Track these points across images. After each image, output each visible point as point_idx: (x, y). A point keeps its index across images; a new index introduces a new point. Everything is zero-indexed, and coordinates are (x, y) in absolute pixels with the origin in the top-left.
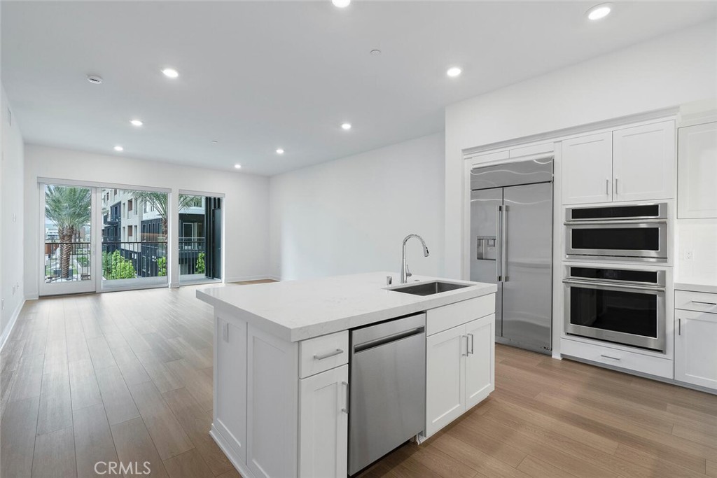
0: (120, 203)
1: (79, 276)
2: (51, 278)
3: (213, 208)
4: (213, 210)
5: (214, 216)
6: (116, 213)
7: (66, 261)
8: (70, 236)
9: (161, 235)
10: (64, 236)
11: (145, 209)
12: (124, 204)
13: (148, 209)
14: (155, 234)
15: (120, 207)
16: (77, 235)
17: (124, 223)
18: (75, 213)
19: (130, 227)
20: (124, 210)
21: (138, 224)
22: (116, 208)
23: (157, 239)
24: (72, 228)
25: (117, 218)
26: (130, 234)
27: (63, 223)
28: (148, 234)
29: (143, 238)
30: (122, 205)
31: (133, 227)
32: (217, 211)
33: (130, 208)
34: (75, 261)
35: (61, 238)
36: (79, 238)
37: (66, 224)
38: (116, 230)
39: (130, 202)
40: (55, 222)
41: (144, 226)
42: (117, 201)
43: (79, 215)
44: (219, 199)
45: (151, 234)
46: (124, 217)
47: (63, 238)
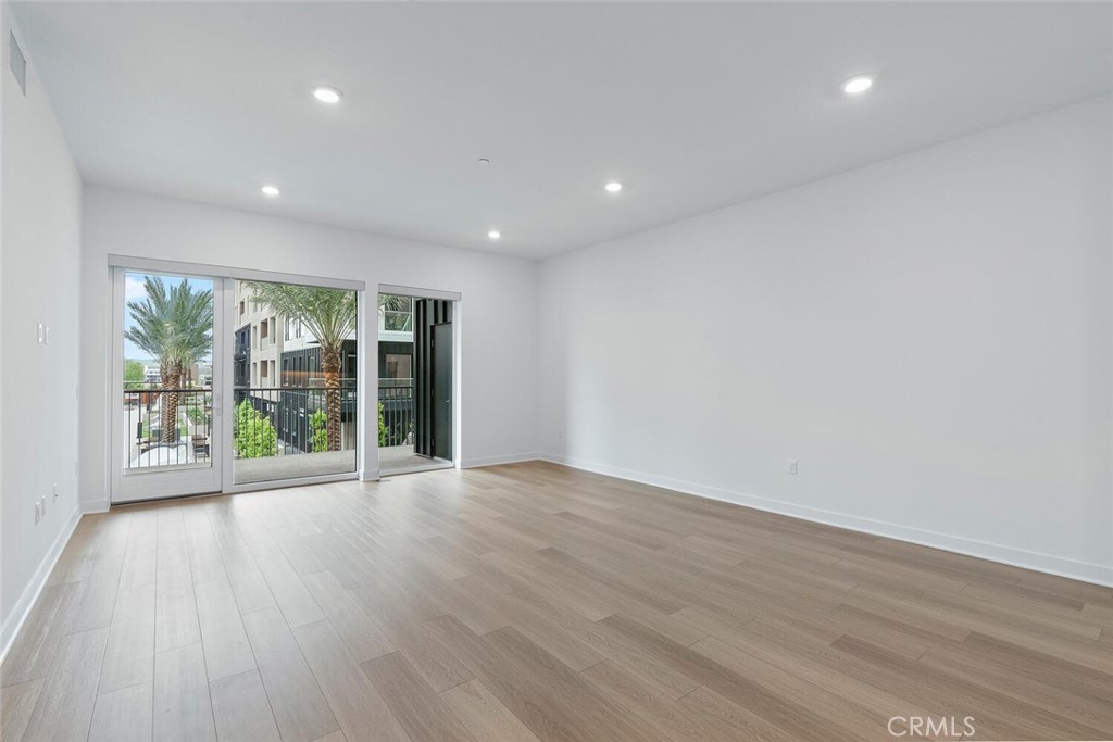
0: (249, 325)
1: (190, 438)
2: (148, 442)
3: (430, 321)
4: (432, 327)
5: (433, 337)
6: (243, 341)
7: (171, 416)
8: (177, 378)
9: (312, 373)
10: (167, 377)
11: (287, 336)
12: (255, 328)
13: (292, 334)
14: (302, 373)
15: (249, 331)
16: (187, 376)
17: (256, 356)
18: (184, 341)
19: (264, 363)
20: (255, 337)
21: (276, 357)
22: (243, 334)
23: (306, 382)
24: (179, 365)
25: (245, 349)
26: (264, 374)
27: (166, 357)
28: (292, 373)
29: (283, 380)
30: (252, 330)
31: (269, 363)
32: (439, 330)
33: (264, 334)
34: (185, 415)
35: (163, 382)
36: (190, 379)
37: (171, 358)
38: (243, 366)
39: (265, 324)
40: (156, 356)
41: (286, 361)
42: (243, 324)
43: (190, 345)
44: (445, 303)
45: (297, 373)
46: (255, 347)
47: (166, 380)
